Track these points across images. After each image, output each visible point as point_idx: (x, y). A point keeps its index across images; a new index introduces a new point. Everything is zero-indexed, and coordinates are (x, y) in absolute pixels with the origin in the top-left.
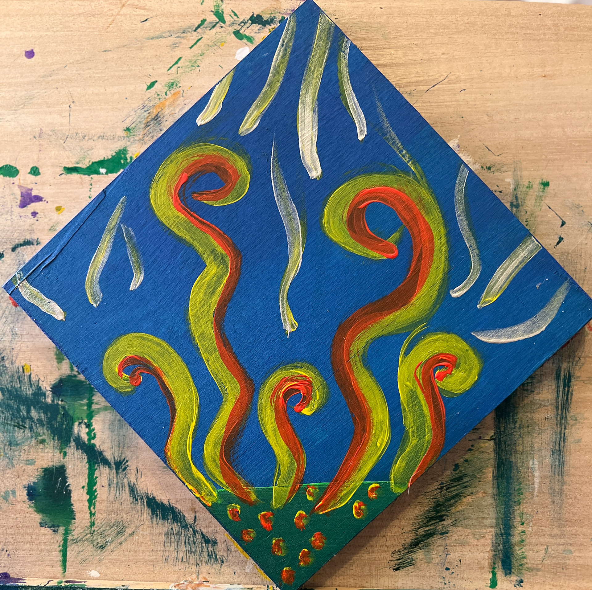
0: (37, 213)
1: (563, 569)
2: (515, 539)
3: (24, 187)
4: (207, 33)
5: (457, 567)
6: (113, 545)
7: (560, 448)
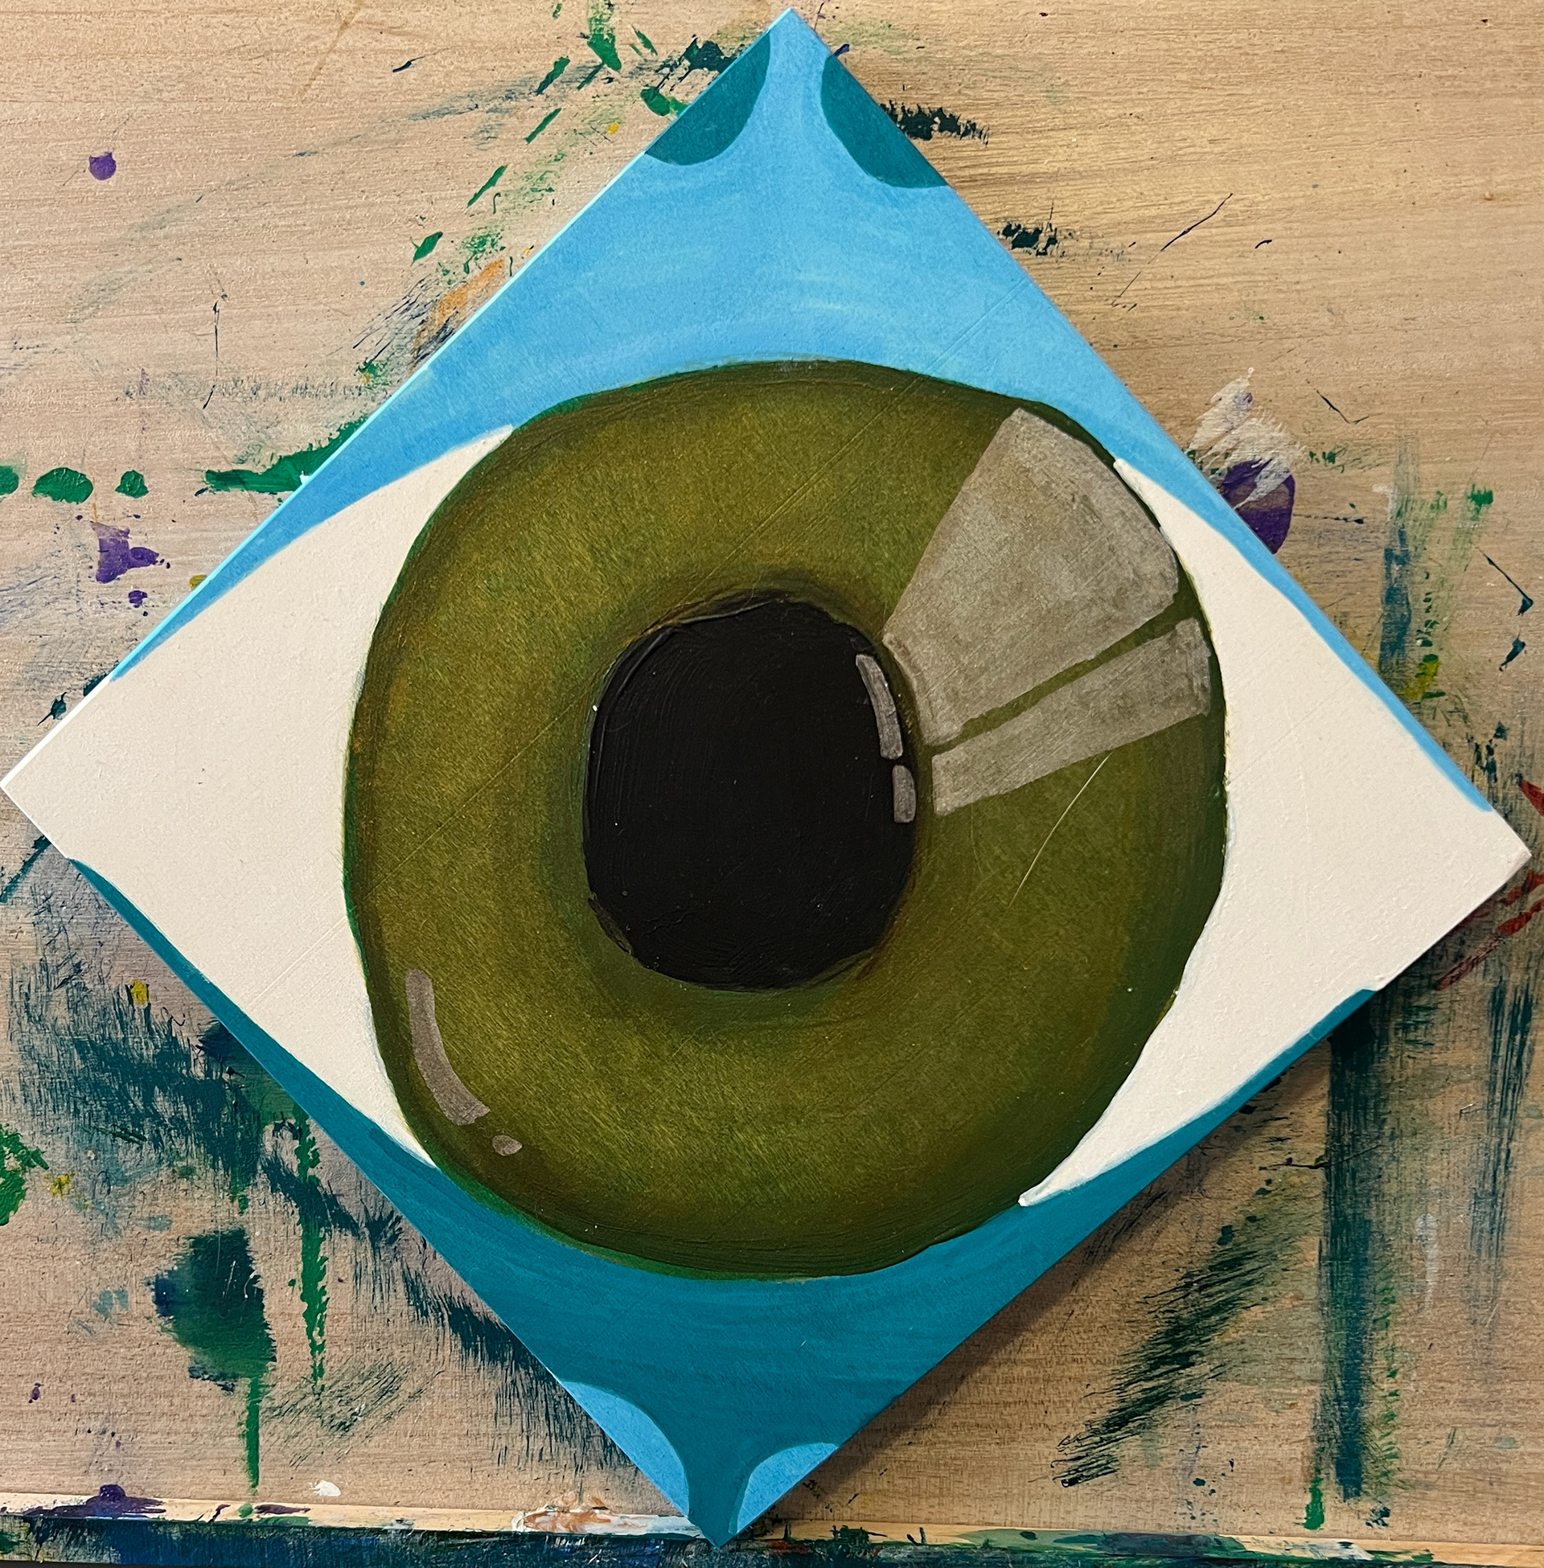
0: (145, 595)
1: (1491, 1484)
2: (1373, 1410)
3: (107, 527)
4: (572, 98)
5: (1222, 1478)
6: (372, 1422)
7: (1494, 1187)
